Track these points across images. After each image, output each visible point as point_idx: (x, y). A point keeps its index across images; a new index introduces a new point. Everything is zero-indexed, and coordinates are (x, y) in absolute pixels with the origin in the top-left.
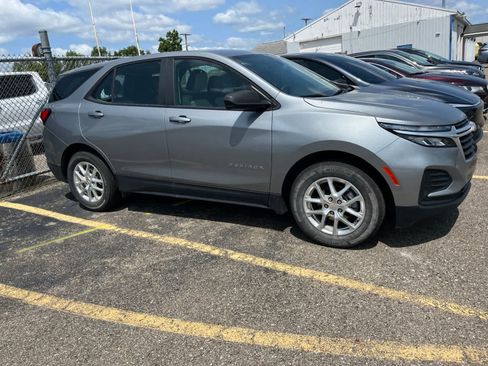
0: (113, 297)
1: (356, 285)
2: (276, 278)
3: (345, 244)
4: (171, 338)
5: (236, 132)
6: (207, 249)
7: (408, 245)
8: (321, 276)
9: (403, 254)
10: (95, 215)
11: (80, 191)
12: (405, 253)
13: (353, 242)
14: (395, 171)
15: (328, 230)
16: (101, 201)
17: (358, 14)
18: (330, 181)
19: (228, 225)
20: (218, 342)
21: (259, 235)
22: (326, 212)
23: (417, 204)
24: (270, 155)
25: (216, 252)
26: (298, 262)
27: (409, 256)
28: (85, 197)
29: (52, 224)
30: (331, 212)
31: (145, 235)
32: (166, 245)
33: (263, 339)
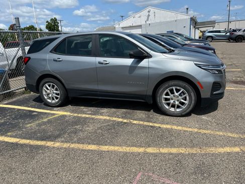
0: (89, 141)
1: (190, 130)
2: (157, 129)
3: (180, 115)
4: (126, 154)
5: (132, 68)
6: (120, 120)
7: (204, 114)
8: (175, 127)
9: (204, 118)
10: (55, 109)
11: (46, 98)
12: (204, 117)
13: (183, 114)
14: (202, 83)
15: (172, 109)
16: (58, 102)
17: (149, 15)
18: (174, 88)
19: (124, 110)
20: (145, 153)
21: (141, 114)
22: (172, 101)
23: (209, 97)
24: (147, 78)
25: (125, 121)
26: (163, 123)
27: (206, 118)
28: (48, 100)
29: (35, 113)
30: (174, 102)
31: (87, 116)
32: (101, 119)
33: (164, 150)
